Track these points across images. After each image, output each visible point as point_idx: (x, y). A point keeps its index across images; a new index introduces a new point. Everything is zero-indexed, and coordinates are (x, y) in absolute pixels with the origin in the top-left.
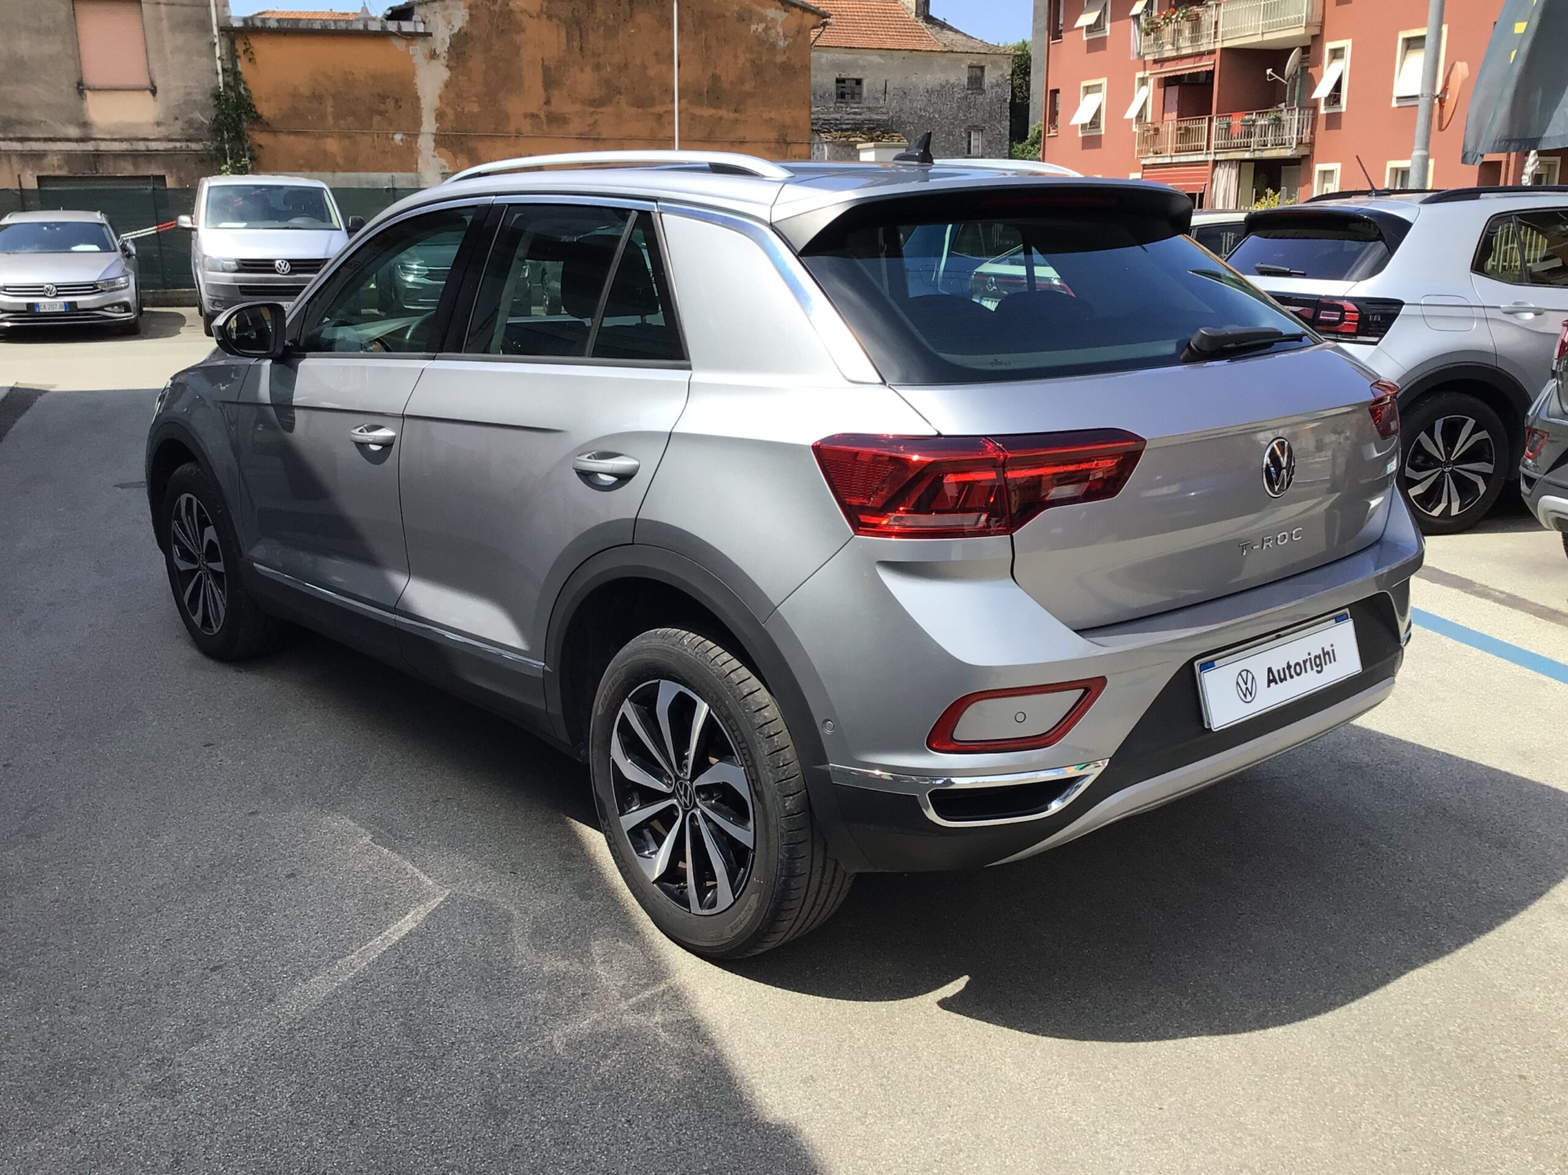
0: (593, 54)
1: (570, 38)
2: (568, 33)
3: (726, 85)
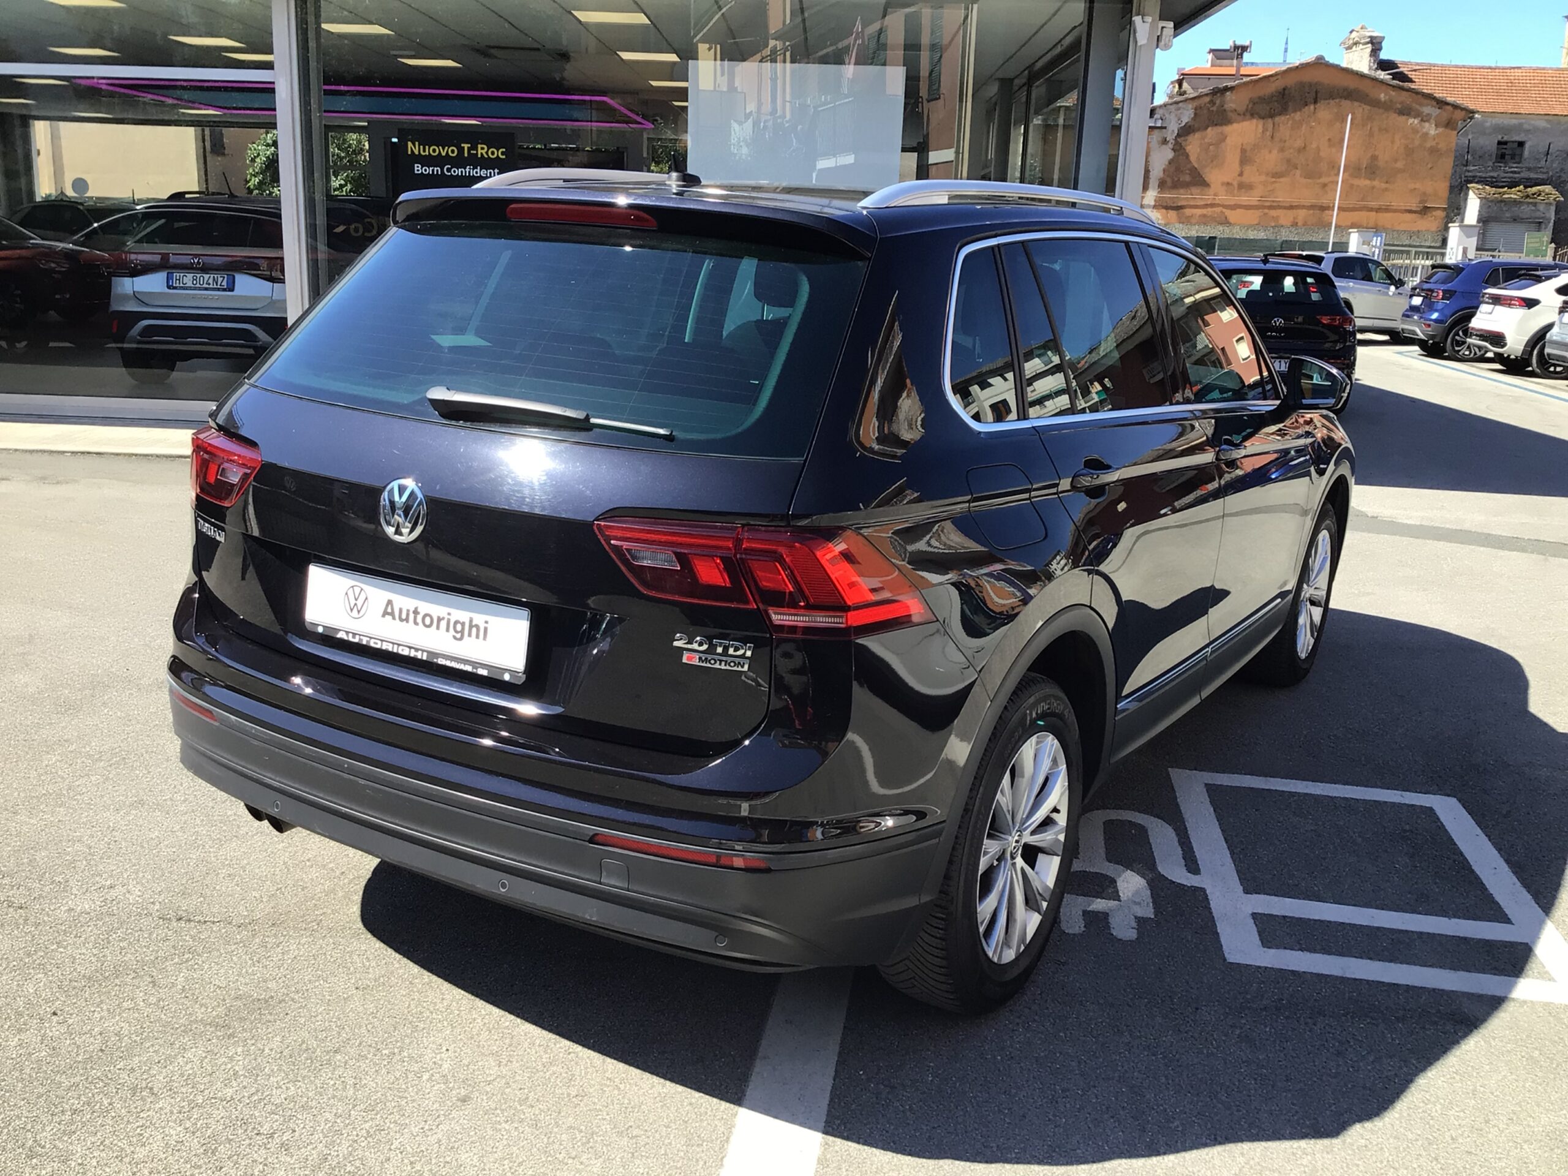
0: (1281, 140)
1: (1265, 130)
2: (1263, 125)
3: (1381, 163)
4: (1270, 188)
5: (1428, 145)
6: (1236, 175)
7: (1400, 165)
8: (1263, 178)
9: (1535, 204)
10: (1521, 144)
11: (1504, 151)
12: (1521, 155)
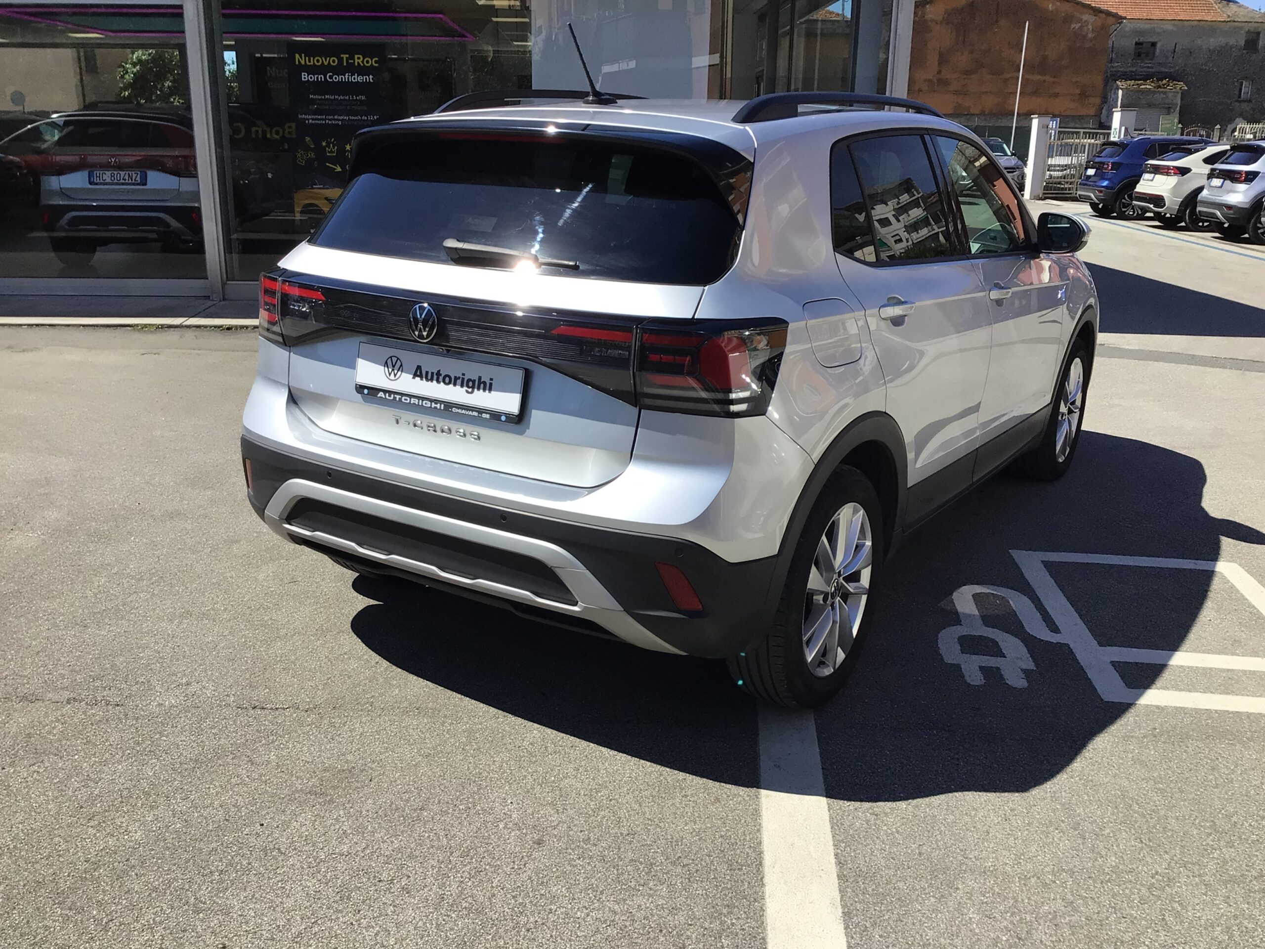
0: (971, 44)
1: (957, 36)
2: (956, 32)
3: (1050, 61)
4: (963, 83)
5: (1088, 45)
6: (936, 74)
7: (1065, 62)
8: (957, 75)
9: (1165, 93)
10: (1154, 44)
11: (1140, 50)
12: (1154, 53)
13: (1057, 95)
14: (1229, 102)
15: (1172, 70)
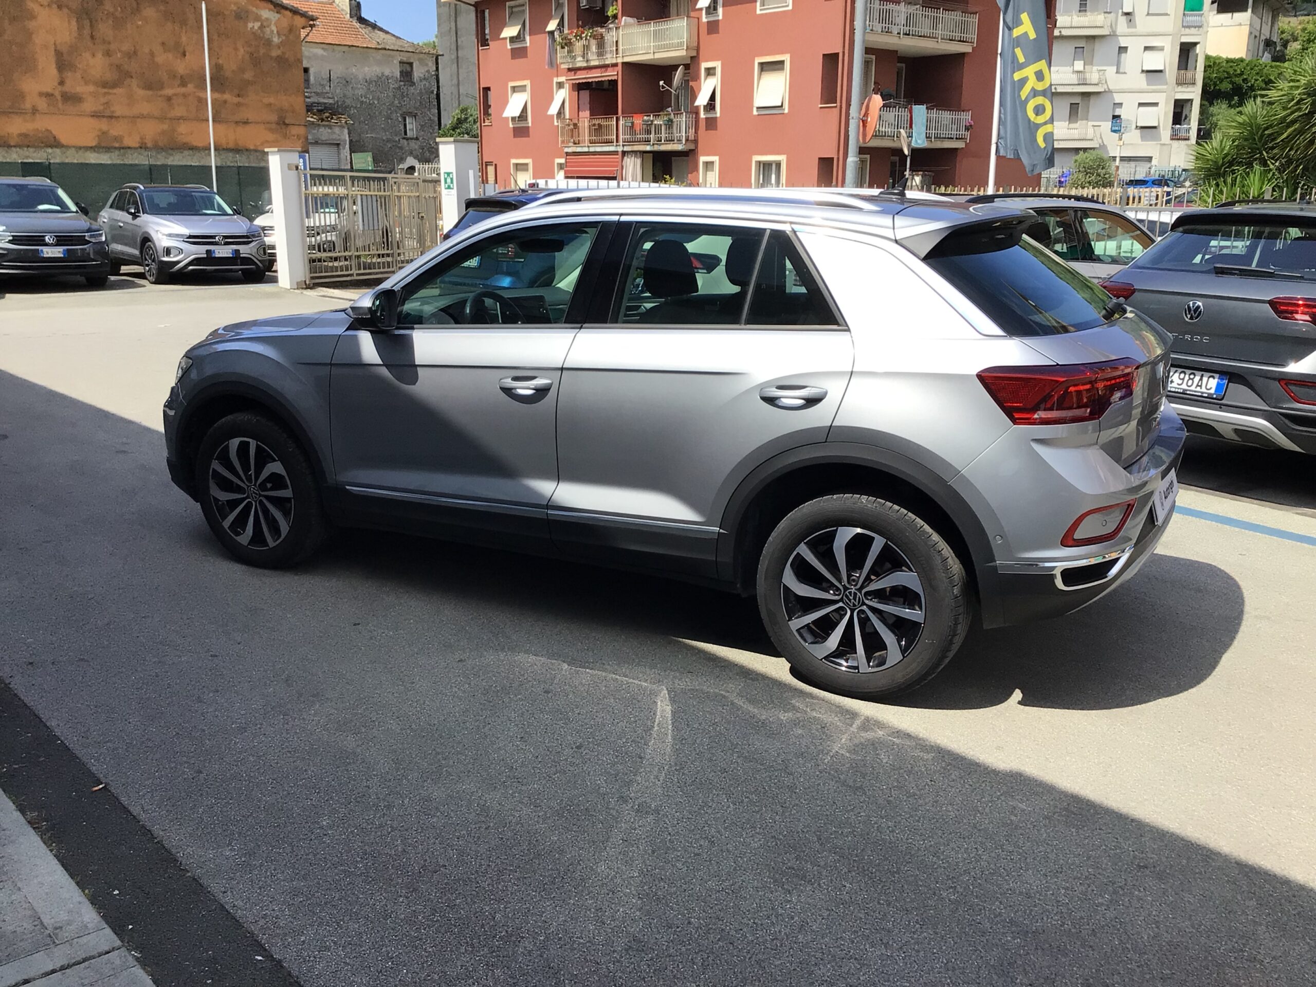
0: (104, 41)
1: (80, 28)
2: (77, 21)
3: (228, 74)
4: (103, 100)
5: (275, 53)
6: (56, 84)
7: (248, 75)
8: (91, 88)
9: (330, 127)
12: (308, 81)
13: (246, 123)
14: (397, 139)
15: (331, 101)
